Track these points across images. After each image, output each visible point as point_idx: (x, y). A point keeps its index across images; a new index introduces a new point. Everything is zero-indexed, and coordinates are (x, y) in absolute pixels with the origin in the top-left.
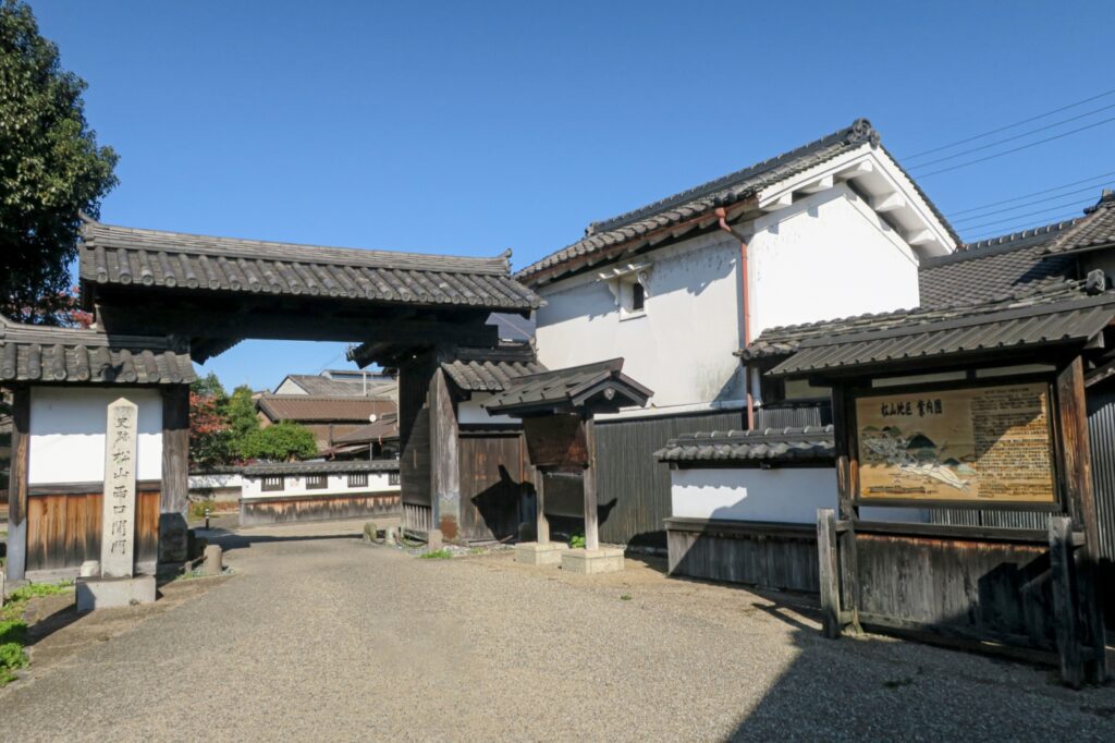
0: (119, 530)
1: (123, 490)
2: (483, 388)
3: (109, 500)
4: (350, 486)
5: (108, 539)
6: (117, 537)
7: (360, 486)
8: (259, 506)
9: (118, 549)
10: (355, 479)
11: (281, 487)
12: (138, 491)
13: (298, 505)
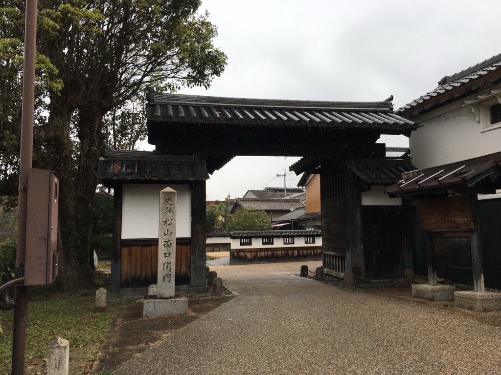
0: (167, 267)
1: (169, 243)
2: (379, 182)
3: (162, 249)
4: (285, 244)
5: (161, 272)
6: (166, 272)
7: (290, 244)
8: (239, 253)
9: (167, 279)
10: (287, 240)
11: (250, 244)
12: (177, 244)
13: (258, 253)
